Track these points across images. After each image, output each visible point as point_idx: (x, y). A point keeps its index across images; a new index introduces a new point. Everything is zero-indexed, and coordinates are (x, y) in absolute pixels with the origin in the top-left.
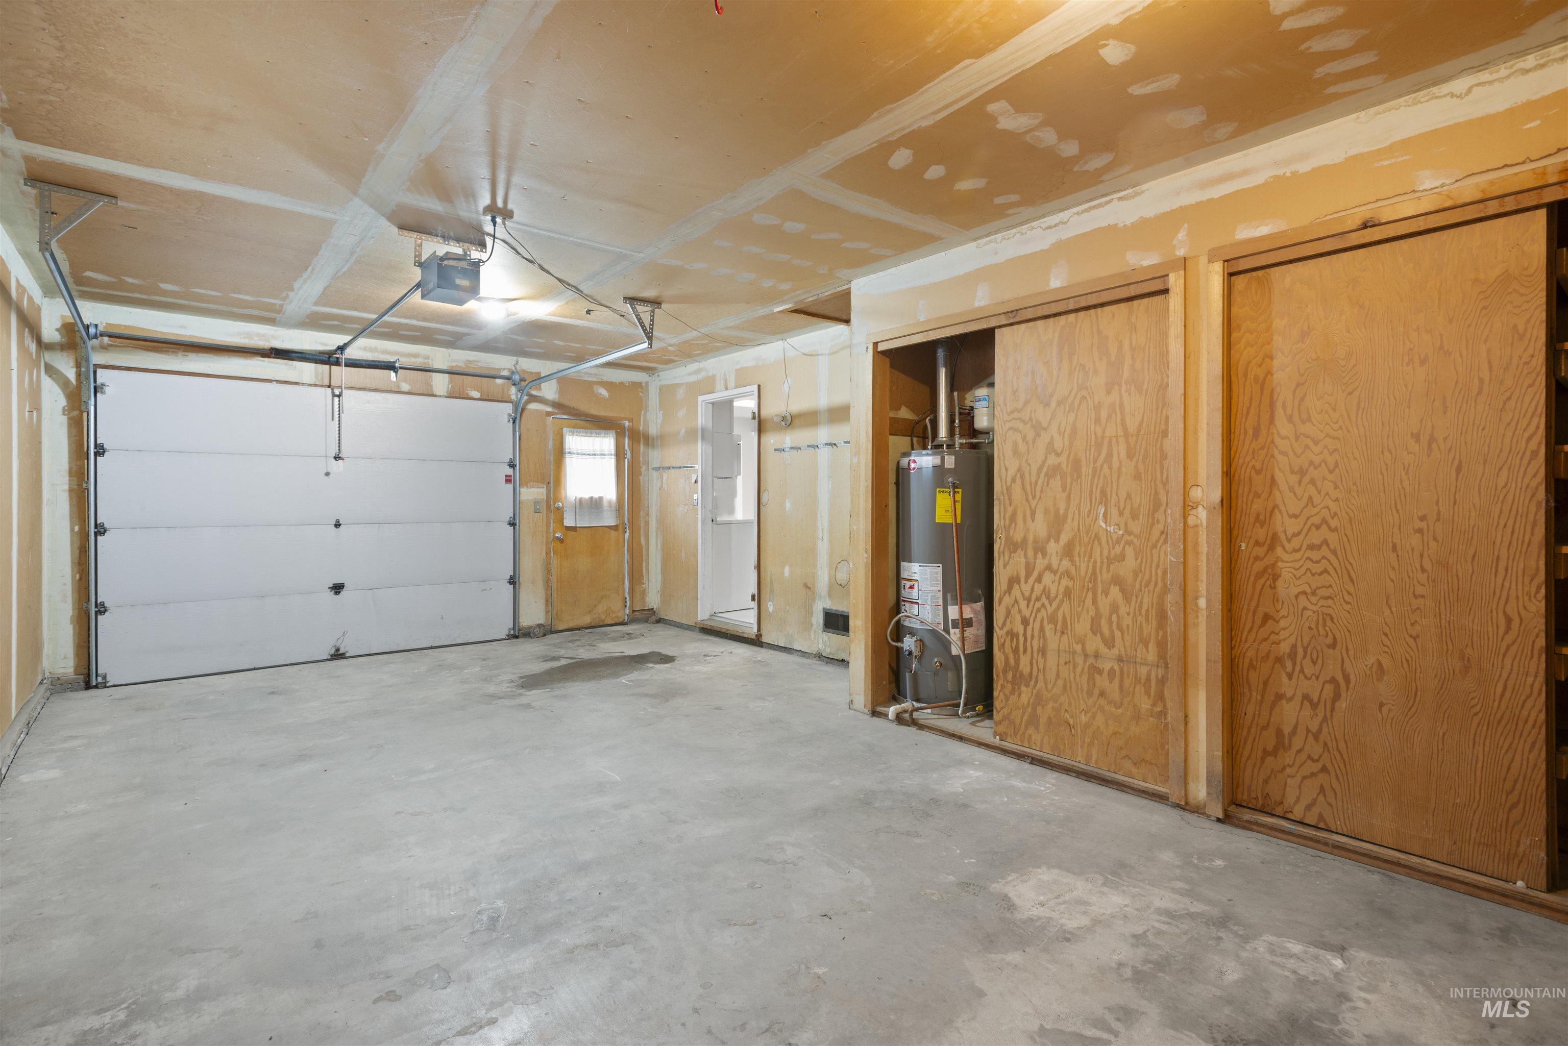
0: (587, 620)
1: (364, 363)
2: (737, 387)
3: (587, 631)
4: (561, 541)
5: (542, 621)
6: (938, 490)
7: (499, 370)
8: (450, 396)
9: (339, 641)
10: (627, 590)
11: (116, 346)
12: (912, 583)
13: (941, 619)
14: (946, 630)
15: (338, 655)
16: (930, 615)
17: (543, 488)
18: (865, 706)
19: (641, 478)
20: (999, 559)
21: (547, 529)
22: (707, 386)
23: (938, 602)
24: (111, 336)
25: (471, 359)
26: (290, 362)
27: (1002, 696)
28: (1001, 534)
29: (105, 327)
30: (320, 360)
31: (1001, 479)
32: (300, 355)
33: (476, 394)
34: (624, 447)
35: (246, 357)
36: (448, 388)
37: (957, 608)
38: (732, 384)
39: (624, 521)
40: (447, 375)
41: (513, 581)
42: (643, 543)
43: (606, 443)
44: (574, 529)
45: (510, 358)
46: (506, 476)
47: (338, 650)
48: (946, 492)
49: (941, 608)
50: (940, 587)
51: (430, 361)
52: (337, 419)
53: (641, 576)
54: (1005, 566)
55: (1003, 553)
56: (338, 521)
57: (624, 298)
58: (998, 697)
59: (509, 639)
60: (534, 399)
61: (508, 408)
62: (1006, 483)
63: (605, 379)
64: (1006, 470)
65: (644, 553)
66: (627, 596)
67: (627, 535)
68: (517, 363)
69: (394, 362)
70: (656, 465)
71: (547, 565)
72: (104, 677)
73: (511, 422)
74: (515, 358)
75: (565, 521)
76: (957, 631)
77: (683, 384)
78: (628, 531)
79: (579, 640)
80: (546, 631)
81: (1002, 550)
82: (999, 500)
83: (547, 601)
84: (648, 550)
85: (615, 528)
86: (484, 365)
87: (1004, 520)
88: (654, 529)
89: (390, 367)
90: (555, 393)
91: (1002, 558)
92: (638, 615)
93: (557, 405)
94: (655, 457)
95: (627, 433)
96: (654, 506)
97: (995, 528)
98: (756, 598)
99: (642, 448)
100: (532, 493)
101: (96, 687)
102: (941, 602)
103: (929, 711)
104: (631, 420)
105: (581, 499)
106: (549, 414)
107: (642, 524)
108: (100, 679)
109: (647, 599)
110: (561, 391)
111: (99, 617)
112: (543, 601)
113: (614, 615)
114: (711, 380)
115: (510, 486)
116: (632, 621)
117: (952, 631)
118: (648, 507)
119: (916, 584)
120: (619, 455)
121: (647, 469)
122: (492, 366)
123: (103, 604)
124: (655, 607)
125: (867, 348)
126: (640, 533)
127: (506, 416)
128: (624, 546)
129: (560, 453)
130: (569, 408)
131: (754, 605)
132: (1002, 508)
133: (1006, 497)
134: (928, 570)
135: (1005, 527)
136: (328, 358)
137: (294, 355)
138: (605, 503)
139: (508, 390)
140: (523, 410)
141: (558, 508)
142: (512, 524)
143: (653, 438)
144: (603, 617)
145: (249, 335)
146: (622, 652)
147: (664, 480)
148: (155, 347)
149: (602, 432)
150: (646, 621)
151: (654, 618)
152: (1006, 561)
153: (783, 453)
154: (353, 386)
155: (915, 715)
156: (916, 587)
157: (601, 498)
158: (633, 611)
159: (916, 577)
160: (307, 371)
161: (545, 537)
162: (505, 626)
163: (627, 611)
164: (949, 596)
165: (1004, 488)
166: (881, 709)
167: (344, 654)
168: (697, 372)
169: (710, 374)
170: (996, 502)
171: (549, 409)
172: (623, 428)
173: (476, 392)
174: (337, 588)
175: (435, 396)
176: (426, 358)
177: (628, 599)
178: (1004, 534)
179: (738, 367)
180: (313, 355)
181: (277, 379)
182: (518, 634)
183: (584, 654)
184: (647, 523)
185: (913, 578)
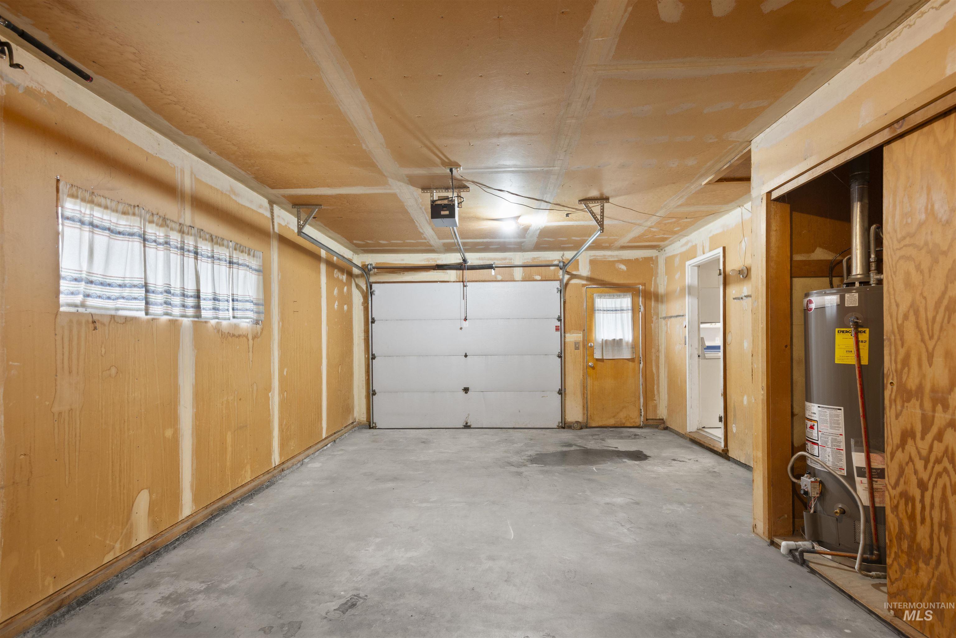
0: (612, 422)
1: (477, 267)
2: (710, 251)
3: (611, 429)
4: (593, 368)
5: (580, 420)
6: (837, 330)
7: (552, 261)
8: (524, 280)
9: (467, 419)
10: (642, 404)
11: (379, 272)
12: (812, 423)
13: (844, 464)
14: (850, 478)
15: (467, 427)
16: (831, 458)
17: (580, 333)
18: (764, 533)
19: (653, 325)
20: (890, 407)
21: (583, 360)
22: (691, 253)
23: (839, 446)
24: (377, 268)
25: (535, 256)
26: (445, 271)
27: (896, 566)
28: (892, 379)
29: (375, 265)
30: (457, 268)
31: (891, 317)
32: (447, 267)
33: (538, 278)
34: (639, 303)
35: (427, 271)
36: (522, 276)
37: (863, 455)
38: (707, 249)
39: (639, 355)
40: (521, 268)
41: (560, 392)
42: (654, 370)
43: (626, 302)
44: (602, 360)
45: (559, 252)
46: (556, 326)
47: (467, 423)
48: (847, 332)
49: (844, 452)
50: (842, 431)
51: (513, 261)
52: (465, 299)
53: (653, 395)
54: (897, 417)
55: (895, 401)
56: (466, 354)
57: (580, 201)
58: (892, 565)
59: (559, 429)
60: (573, 276)
61: (557, 284)
62: (897, 320)
63: (624, 258)
64: (897, 305)
65: (656, 378)
66: (642, 408)
67: (641, 365)
68: (563, 255)
69: (492, 264)
70: (664, 315)
71: (583, 383)
72: (375, 424)
73: (559, 292)
74: (562, 252)
75: (595, 355)
76: (865, 480)
77: (678, 254)
78: (642, 363)
79: (598, 435)
80: (583, 426)
81: (893, 397)
82: (889, 340)
83: (583, 407)
84: (658, 376)
85: (632, 360)
86: (543, 259)
87: (896, 363)
88: (663, 361)
89: (490, 267)
90: (588, 272)
91: (893, 406)
92: (651, 422)
93: (589, 279)
94: (663, 310)
95: (641, 294)
96: (663, 345)
97: (885, 372)
98: (723, 419)
99: (653, 303)
100: (573, 337)
101: (373, 428)
102: (843, 446)
103: (830, 557)
104: (644, 285)
105: (606, 341)
106: (584, 285)
107: (654, 358)
108: (374, 425)
109: (658, 412)
110: (592, 270)
111: (374, 396)
112: (581, 407)
113: (632, 421)
114: (694, 247)
115: (559, 333)
116: (645, 426)
117: (858, 479)
118: (658, 346)
119: (816, 424)
120: (634, 310)
121: (657, 319)
122: (548, 259)
123: (374, 391)
124: (665, 418)
125: (762, 199)
126: (652, 365)
127: (556, 290)
128: (639, 373)
129: (592, 310)
130: (598, 280)
131: (721, 425)
132: (893, 350)
133: (898, 337)
134: (828, 412)
135: (896, 371)
136: (461, 267)
137: (445, 267)
138: (624, 344)
139: (558, 273)
140: (567, 284)
141: (591, 347)
142: (560, 357)
143: (662, 296)
144: (624, 421)
145: (428, 260)
146: (617, 448)
147: (668, 327)
148: (393, 271)
149: (622, 294)
150: (657, 427)
151: (662, 426)
152: (898, 411)
153: (741, 300)
154: (474, 280)
155: (807, 556)
156: (815, 427)
157: (621, 340)
158: (647, 420)
159: (815, 417)
160: (452, 274)
161: (582, 365)
162: (555, 420)
163: (642, 419)
164: (852, 442)
165: (895, 326)
166: (776, 540)
167: (470, 426)
168: (686, 243)
169: (694, 244)
170: (886, 343)
171: (584, 282)
172: (638, 291)
173: (539, 276)
174: (466, 390)
175: (516, 281)
176: (510, 260)
177: (642, 410)
178: (895, 378)
179: (711, 235)
180: (455, 266)
181: (440, 280)
182: (564, 426)
183: (592, 445)
184: (658, 357)
185: (813, 418)
